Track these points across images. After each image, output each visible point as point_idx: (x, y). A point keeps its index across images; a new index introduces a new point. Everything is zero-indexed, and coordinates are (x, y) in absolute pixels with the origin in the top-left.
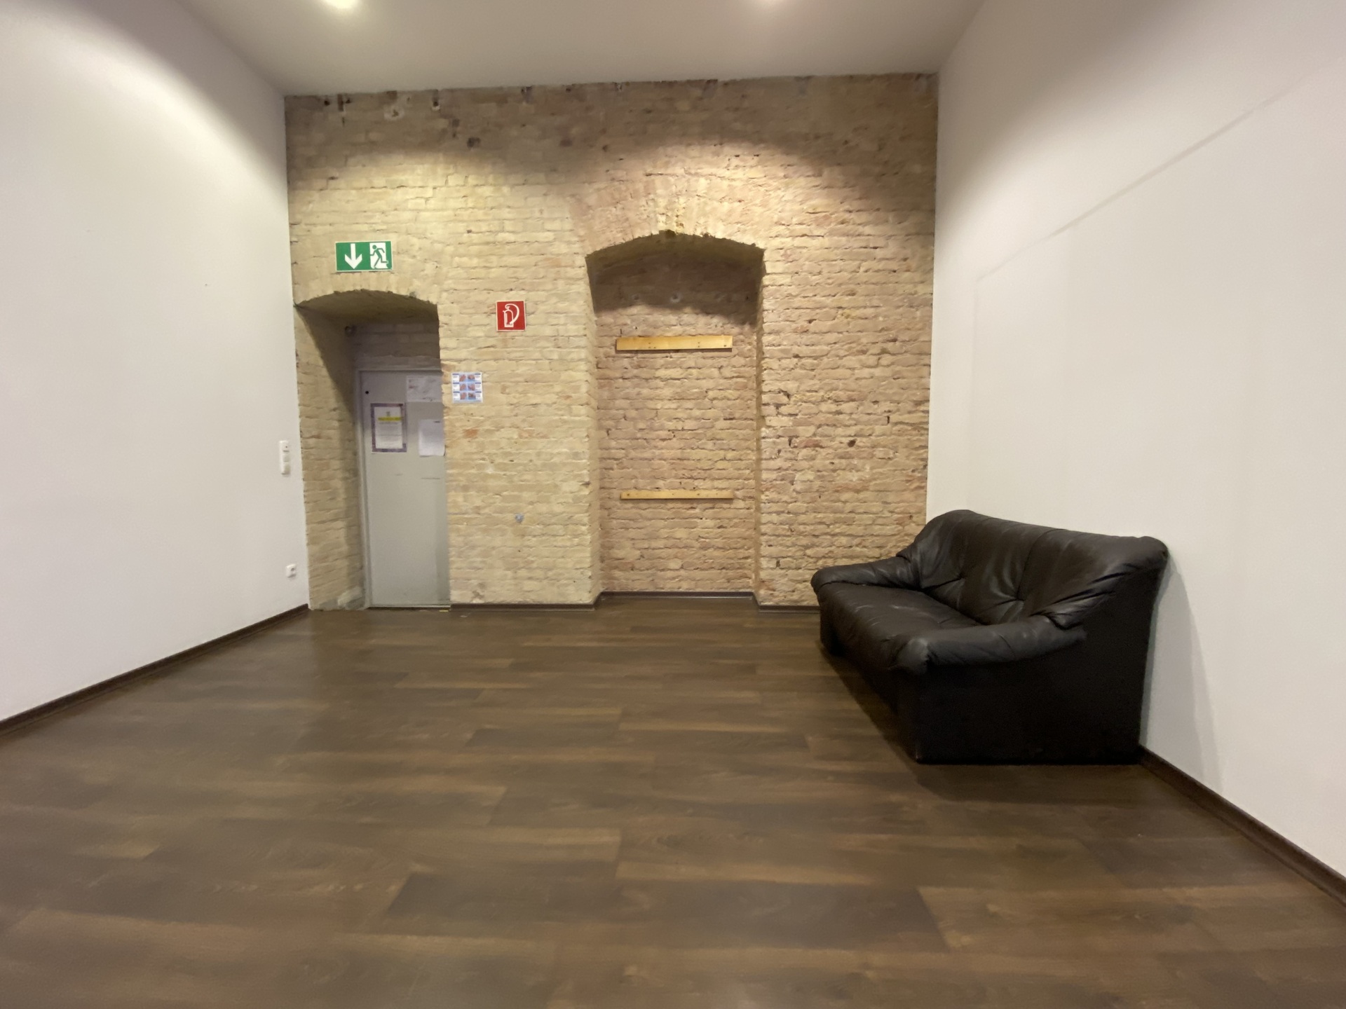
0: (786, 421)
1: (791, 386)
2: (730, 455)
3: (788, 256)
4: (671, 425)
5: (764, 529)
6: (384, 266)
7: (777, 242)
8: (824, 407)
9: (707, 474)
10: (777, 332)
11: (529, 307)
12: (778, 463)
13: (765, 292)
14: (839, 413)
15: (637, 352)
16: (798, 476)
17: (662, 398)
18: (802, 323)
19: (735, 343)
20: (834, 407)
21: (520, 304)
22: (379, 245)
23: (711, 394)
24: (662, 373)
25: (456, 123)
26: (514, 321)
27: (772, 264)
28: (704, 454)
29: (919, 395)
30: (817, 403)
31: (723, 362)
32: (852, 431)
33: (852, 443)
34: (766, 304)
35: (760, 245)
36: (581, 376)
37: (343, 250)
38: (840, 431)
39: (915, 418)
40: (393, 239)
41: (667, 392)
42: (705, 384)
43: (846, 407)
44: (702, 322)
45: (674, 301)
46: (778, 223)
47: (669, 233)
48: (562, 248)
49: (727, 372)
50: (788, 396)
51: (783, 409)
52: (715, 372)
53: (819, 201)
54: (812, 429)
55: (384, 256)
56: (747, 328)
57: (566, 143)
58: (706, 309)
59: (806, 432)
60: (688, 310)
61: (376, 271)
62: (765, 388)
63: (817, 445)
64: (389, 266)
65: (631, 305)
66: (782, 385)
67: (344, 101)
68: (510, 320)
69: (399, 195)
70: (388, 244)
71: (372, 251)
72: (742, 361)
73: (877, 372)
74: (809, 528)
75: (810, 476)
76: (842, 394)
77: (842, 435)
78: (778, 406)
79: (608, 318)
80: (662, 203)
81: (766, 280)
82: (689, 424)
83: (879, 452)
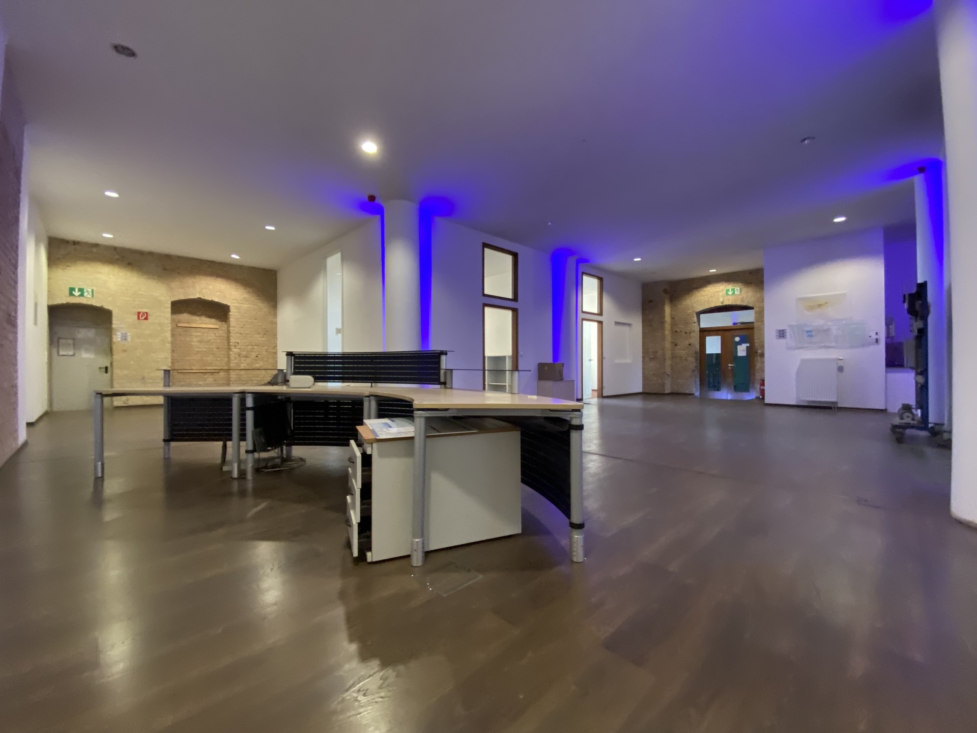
0: (238, 350)
1: (239, 341)
2: (218, 359)
3: (237, 308)
4: (197, 349)
5: (231, 379)
6: (90, 296)
7: (234, 304)
8: (249, 347)
9: (210, 365)
10: (234, 327)
11: (149, 314)
12: (235, 361)
13: (231, 316)
14: (253, 349)
15: (184, 327)
16: (242, 365)
17: (195, 342)
18: (242, 325)
19: (219, 327)
20: (252, 347)
21: (147, 313)
22: (89, 290)
23: (212, 341)
24: (194, 334)
25: (123, 257)
26: (144, 317)
27: (232, 309)
28: (209, 358)
29: (274, 345)
30: (246, 346)
31: (216, 332)
32: (257, 353)
33: (257, 357)
34: (231, 319)
35: (229, 304)
36: (168, 335)
37: (72, 290)
38: (253, 353)
39: (274, 351)
40: (95, 289)
41: (195, 340)
42: (210, 338)
43: (255, 347)
44: (208, 320)
45: (198, 313)
46: (234, 299)
47: (200, 298)
48: (163, 298)
49: (217, 335)
50: (238, 343)
51: (236, 347)
52: (213, 335)
53: (246, 296)
54: (245, 353)
55: (90, 293)
56: (224, 323)
57: (165, 269)
58: (210, 317)
59: (244, 353)
60: (203, 316)
61: (86, 297)
62: (231, 341)
63: (247, 357)
64: (93, 296)
65: (184, 313)
66: (236, 341)
67: (75, 243)
68: (142, 316)
69: (98, 275)
70: (93, 290)
71: (85, 291)
72: (222, 332)
73: (263, 339)
74: (245, 379)
75: (245, 365)
76: (254, 344)
77: (253, 355)
78: (235, 346)
79: (175, 316)
80: (198, 290)
81: (231, 313)
82: (205, 350)
83: (265, 359)
